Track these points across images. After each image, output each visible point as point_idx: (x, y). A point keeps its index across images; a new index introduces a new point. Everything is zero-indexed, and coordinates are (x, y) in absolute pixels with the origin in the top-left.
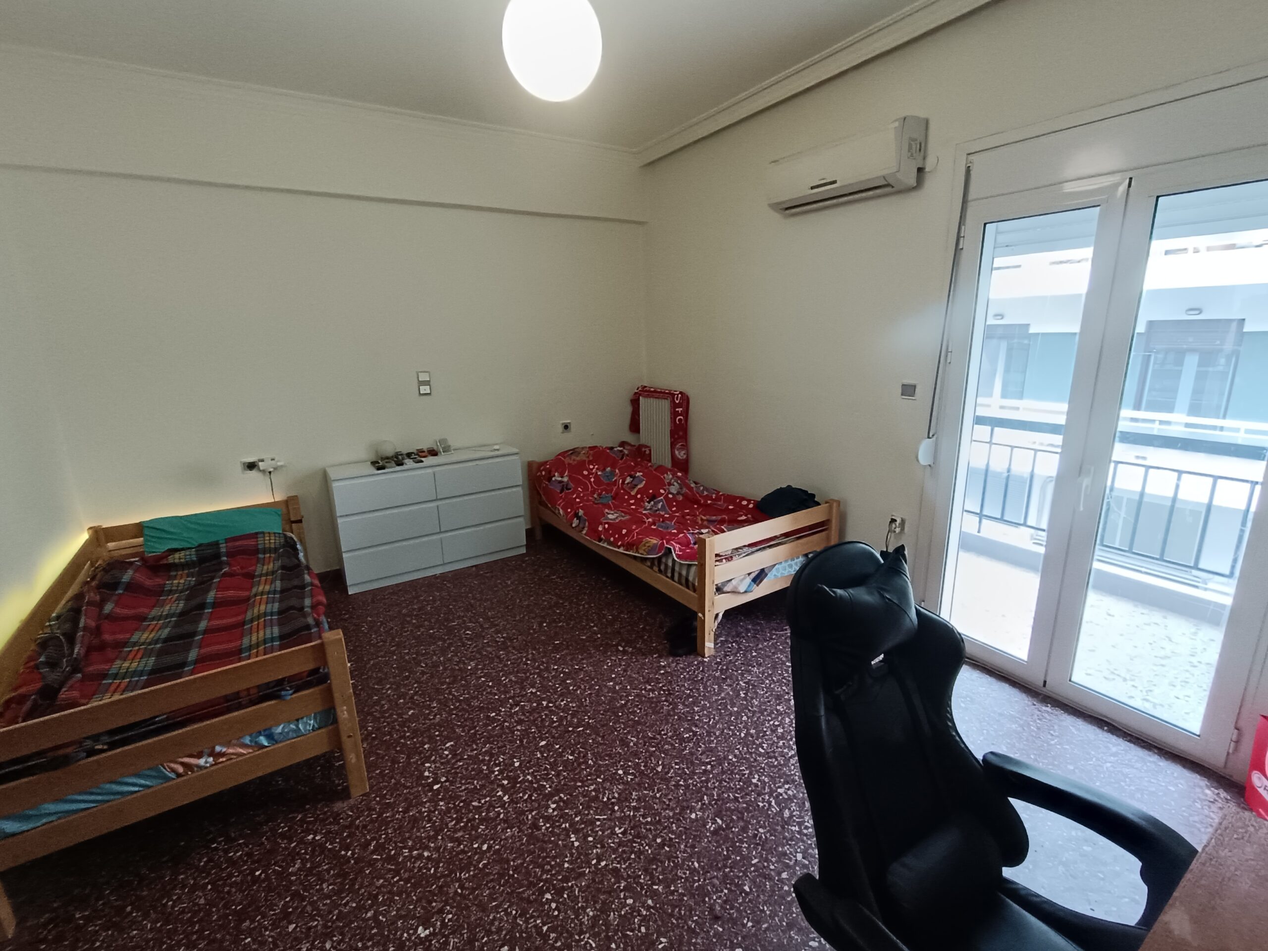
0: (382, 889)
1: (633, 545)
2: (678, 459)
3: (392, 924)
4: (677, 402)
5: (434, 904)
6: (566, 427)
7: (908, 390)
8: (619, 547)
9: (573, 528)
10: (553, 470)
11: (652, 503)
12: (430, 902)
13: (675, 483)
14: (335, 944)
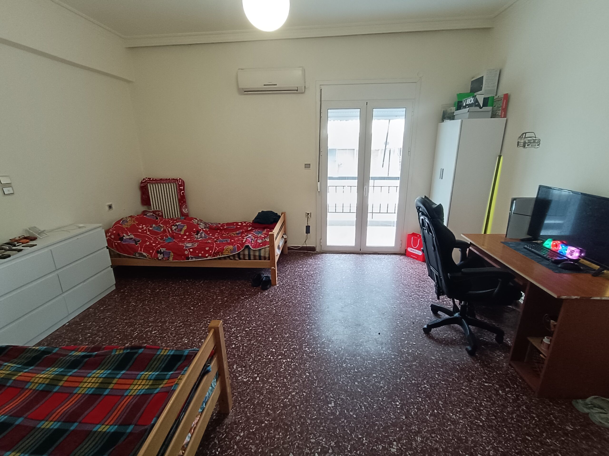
0: (299, 414)
1: (219, 253)
2: (185, 213)
3: (320, 414)
4: (180, 184)
5: (322, 398)
6: (110, 207)
7: (307, 166)
8: (207, 257)
9: (160, 260)
10: (120, 233)
11: (199, 234)
12: (320, 399)
13: (201, 223)
14: (314, 438)
